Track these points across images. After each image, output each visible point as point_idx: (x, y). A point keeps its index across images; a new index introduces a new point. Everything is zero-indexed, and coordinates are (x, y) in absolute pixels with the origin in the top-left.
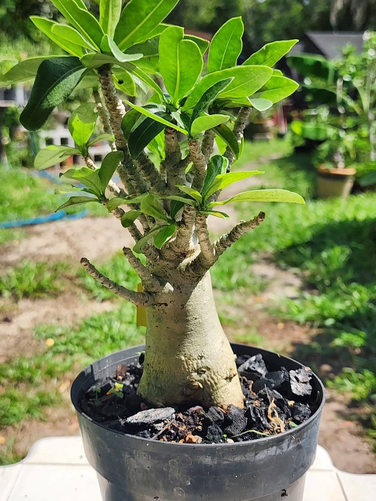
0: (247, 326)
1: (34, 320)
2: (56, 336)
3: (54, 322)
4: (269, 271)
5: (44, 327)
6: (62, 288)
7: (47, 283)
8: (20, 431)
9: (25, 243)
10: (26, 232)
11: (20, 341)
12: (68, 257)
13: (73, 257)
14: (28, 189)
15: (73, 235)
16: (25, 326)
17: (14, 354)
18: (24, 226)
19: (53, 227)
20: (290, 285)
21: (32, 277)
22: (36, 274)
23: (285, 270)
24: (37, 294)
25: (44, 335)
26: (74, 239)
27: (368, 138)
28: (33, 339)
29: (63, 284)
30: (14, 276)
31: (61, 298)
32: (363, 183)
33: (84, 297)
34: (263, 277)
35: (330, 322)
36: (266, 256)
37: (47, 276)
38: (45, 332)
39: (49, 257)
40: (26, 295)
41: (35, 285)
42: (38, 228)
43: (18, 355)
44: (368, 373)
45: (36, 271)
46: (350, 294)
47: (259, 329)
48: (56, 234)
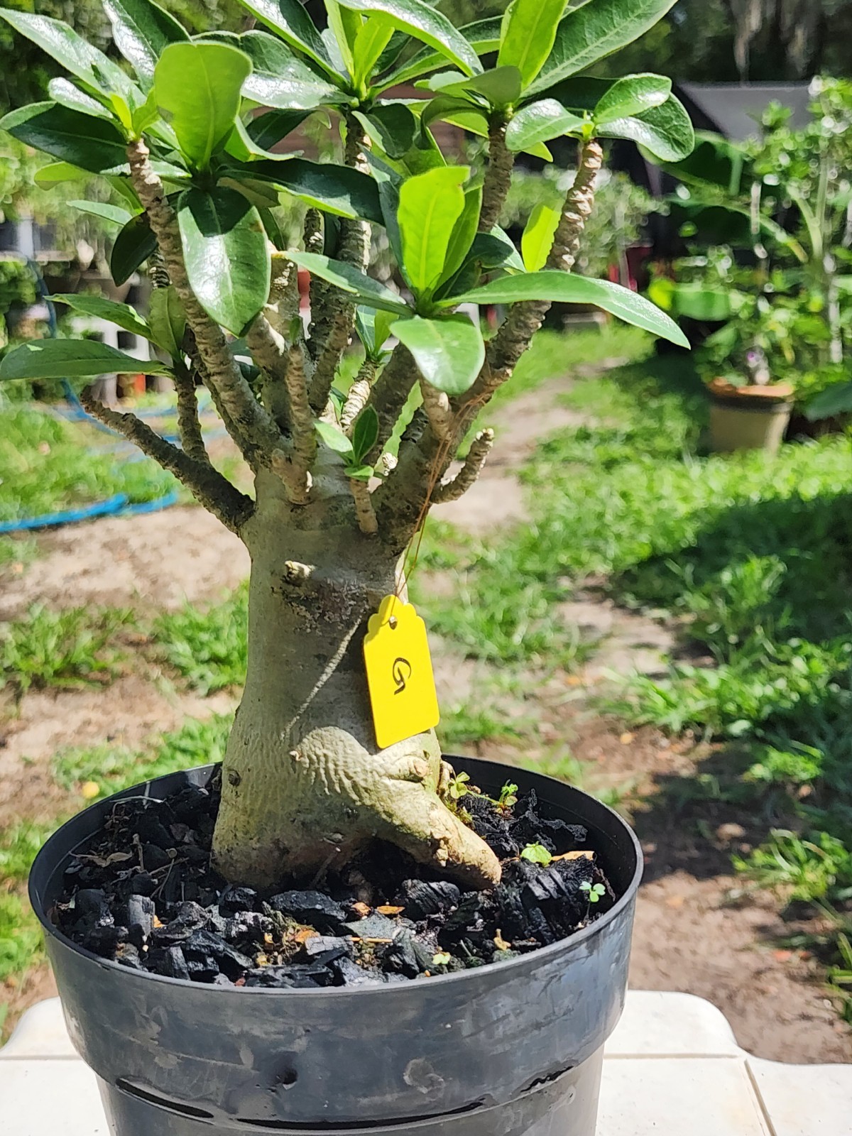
0: (549, 742)
1: (57, 738)
2: (102, 775)
3: (100, 742)
4: (600, 616)
5: (78, 755)
6: (118, 667)
7: (83, 656)
8: (20, 994)
9: (37, 566)
10: (39, 543)
11: (22, 787)
12: (133, 596)
13: (142, 596)
14: (45, 448)
15: (144, 546)
16: (34, 754)
17: (9, 817)
18: (35, 529)
19: (99, 529)
20: (649, 646)
21: (52, 643)
22: (59, 637)
23: (636, 612)
24: (62, 682)
25: (76, 773)
26: (146, 557)
27: (824, 313)
28: (51, 781)
29: (119, 658)
30: (10, 643)
31: (115, 690)
32: (812, 414)
33: (167, 685)
34: (586, 629)
35: (739, 727)
36: (591, 582)
37: (86, 639)
38: (78, 765)
39: (91, 598)
40: (38, 683)
41: (58, 661)
42: (66, 534)
43: (17, 820)
44: (828, 842)
45: (60, 630)
46: (787, 663)
47: (576, 747)
48: (106, 546)
